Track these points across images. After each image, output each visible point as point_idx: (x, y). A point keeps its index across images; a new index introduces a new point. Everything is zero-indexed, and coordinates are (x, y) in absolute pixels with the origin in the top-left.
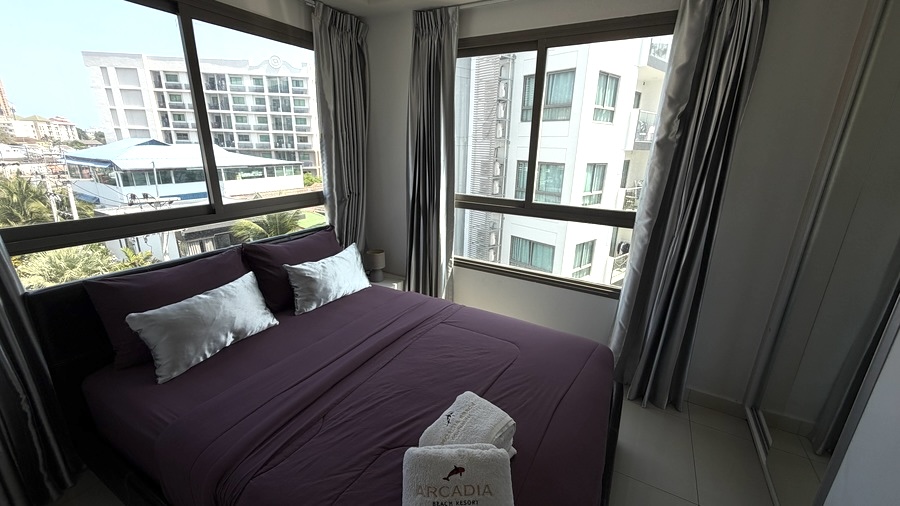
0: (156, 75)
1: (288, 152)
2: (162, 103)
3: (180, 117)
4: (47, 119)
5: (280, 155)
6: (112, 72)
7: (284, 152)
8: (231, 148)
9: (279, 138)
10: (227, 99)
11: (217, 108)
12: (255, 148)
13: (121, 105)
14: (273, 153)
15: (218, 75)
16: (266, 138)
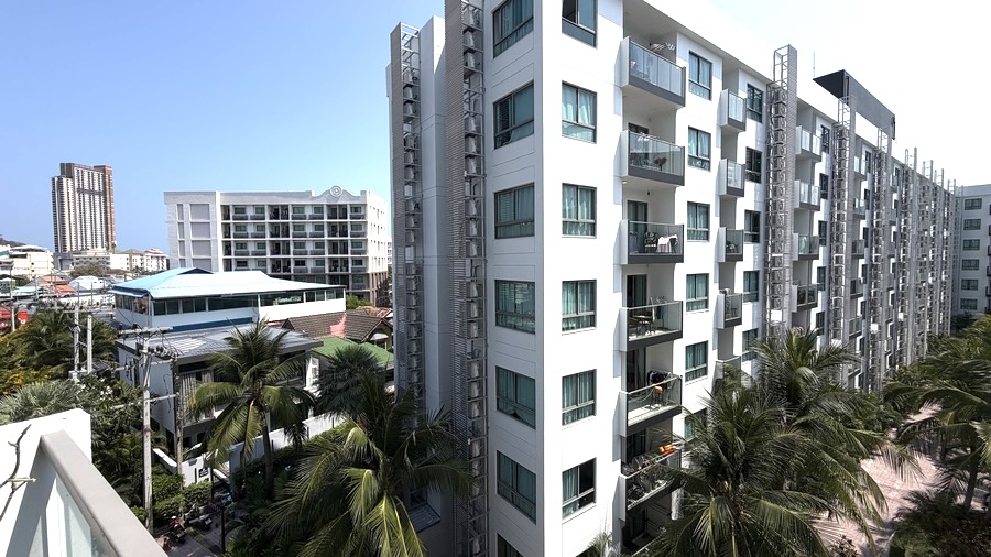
0: (225, 209)
1: (342, 276)
2: (227, 234)
3: (242, 245)
4: (143, 251)
5: (333, 279)
6: (187, 208)
7: (338, 276)
8: (287, 273)
9: (334, 262)
10: (288, 227)
11: (278, 236)
12: (309, 273)
13: (190, 236)
14: (327, 277)
15: (283, 206)
16: (321, 262)
